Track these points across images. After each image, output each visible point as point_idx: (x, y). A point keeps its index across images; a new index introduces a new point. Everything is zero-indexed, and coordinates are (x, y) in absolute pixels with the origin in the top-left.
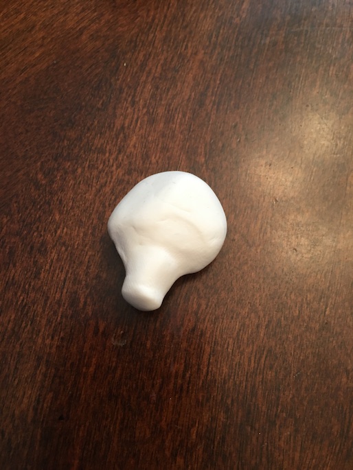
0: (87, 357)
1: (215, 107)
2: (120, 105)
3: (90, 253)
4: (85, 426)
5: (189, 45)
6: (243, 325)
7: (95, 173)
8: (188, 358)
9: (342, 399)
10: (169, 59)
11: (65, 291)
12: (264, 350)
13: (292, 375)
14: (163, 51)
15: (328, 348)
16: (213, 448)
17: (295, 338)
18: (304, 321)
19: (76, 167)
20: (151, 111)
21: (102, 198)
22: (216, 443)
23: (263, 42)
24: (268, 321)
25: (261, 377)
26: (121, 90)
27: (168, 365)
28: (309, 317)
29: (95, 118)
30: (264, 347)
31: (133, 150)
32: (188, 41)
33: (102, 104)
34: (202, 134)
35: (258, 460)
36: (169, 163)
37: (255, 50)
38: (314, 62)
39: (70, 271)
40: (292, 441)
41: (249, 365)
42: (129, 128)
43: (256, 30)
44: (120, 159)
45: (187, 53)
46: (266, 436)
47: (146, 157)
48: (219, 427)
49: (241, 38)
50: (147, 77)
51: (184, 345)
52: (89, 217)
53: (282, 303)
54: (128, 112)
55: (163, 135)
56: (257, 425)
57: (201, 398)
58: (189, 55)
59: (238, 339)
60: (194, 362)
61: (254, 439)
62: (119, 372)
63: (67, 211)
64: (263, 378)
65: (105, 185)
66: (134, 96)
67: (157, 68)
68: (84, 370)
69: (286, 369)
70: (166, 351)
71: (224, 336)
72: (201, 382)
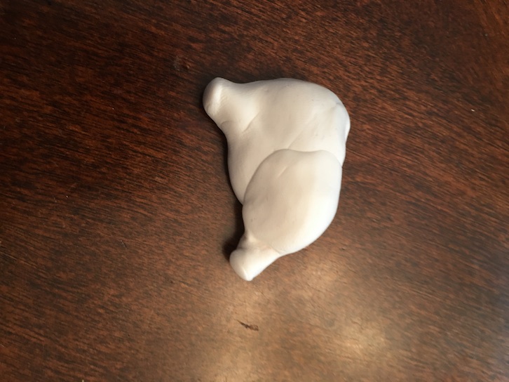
0: (166, 26)
1: (414, 201)
2: (430, 99)
3: (276, 44)
4: (95, 13)
5: (484, 183)
6: (181, 197)
7: (361, 62)
8: (153, 133)
9: (93, 287)
10: (471, 159)
11: (240, 12)
12: (152, 214)
13: (123, 239)
14: (482, 153)
15: (147, 280)
16: (58, 147)
17: (161, 248)
18: (177, 259)
19: (370, 41)
20: (419, 132)
21: (333, 65)
22: (62, 150)
23: (476, 261)
24: (181, 223)
25: (126, 207)
26: (445, 102)
27: (148, 111)
28: (180, 266)
29: (420, 69)
30: (155, 215)
31: (380, 106)
32: (488, 182)
33: (434, 80)
34: (386, 182)
35: (41, 191)
36: (360, 143)
37: (467, 252)
38: (445, 311)
39: (260, 20)
40: (55, 229)
41: (138, 196)
42: (404, 105)
43: (489, 256)
44: (372, 91)
45: (475, 179)
46: (64, 203)
47: (370, 119)
48: (79, 155)
49: (483, 238)
50: (456, 132)
51: (167, 131)
52: (314, 49)
53: (198, 240)
54: (422, 106)
55: (391, 141)
56: (76, 195)
57: (109, 140)
58: (473, 181)
59: (166, 189)
60: (148, 139)
61: (61, 190)
62: (147, 58)
63: (324, 25)
64: (124, 208)
65: (346, 71)
66: (437, 115)
67: (465, 144)
68: (153, 21)
69: (131, 233)
70: (163, 111)
71: (171, 175)
72: (127, 144)
